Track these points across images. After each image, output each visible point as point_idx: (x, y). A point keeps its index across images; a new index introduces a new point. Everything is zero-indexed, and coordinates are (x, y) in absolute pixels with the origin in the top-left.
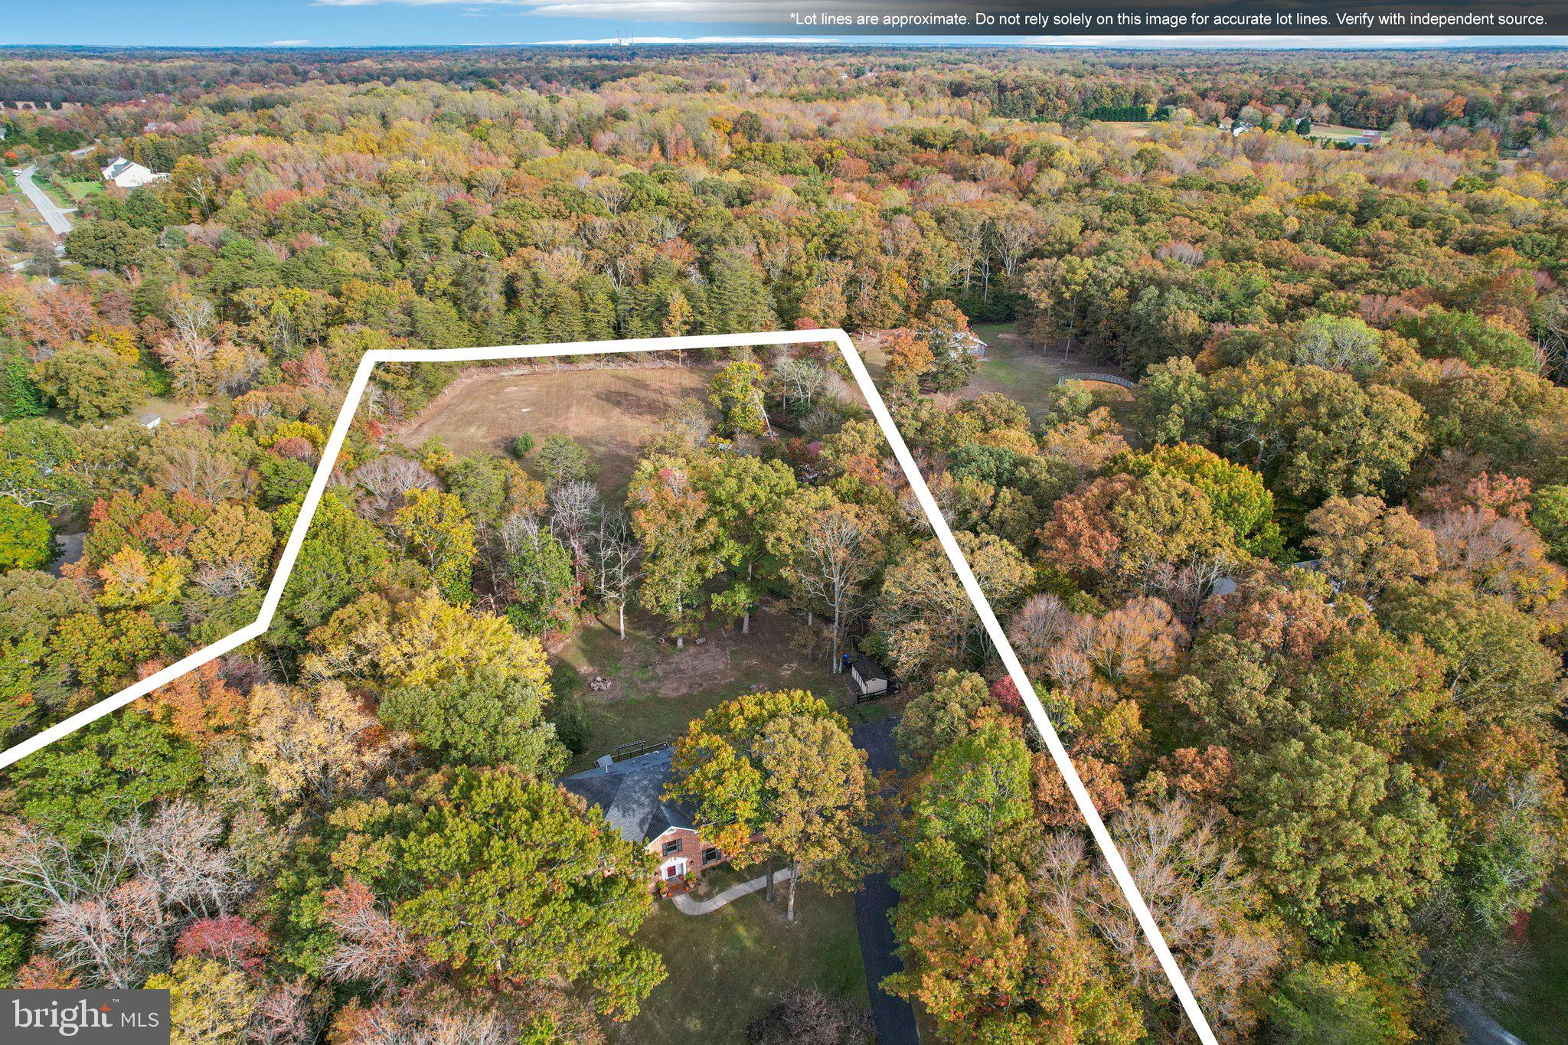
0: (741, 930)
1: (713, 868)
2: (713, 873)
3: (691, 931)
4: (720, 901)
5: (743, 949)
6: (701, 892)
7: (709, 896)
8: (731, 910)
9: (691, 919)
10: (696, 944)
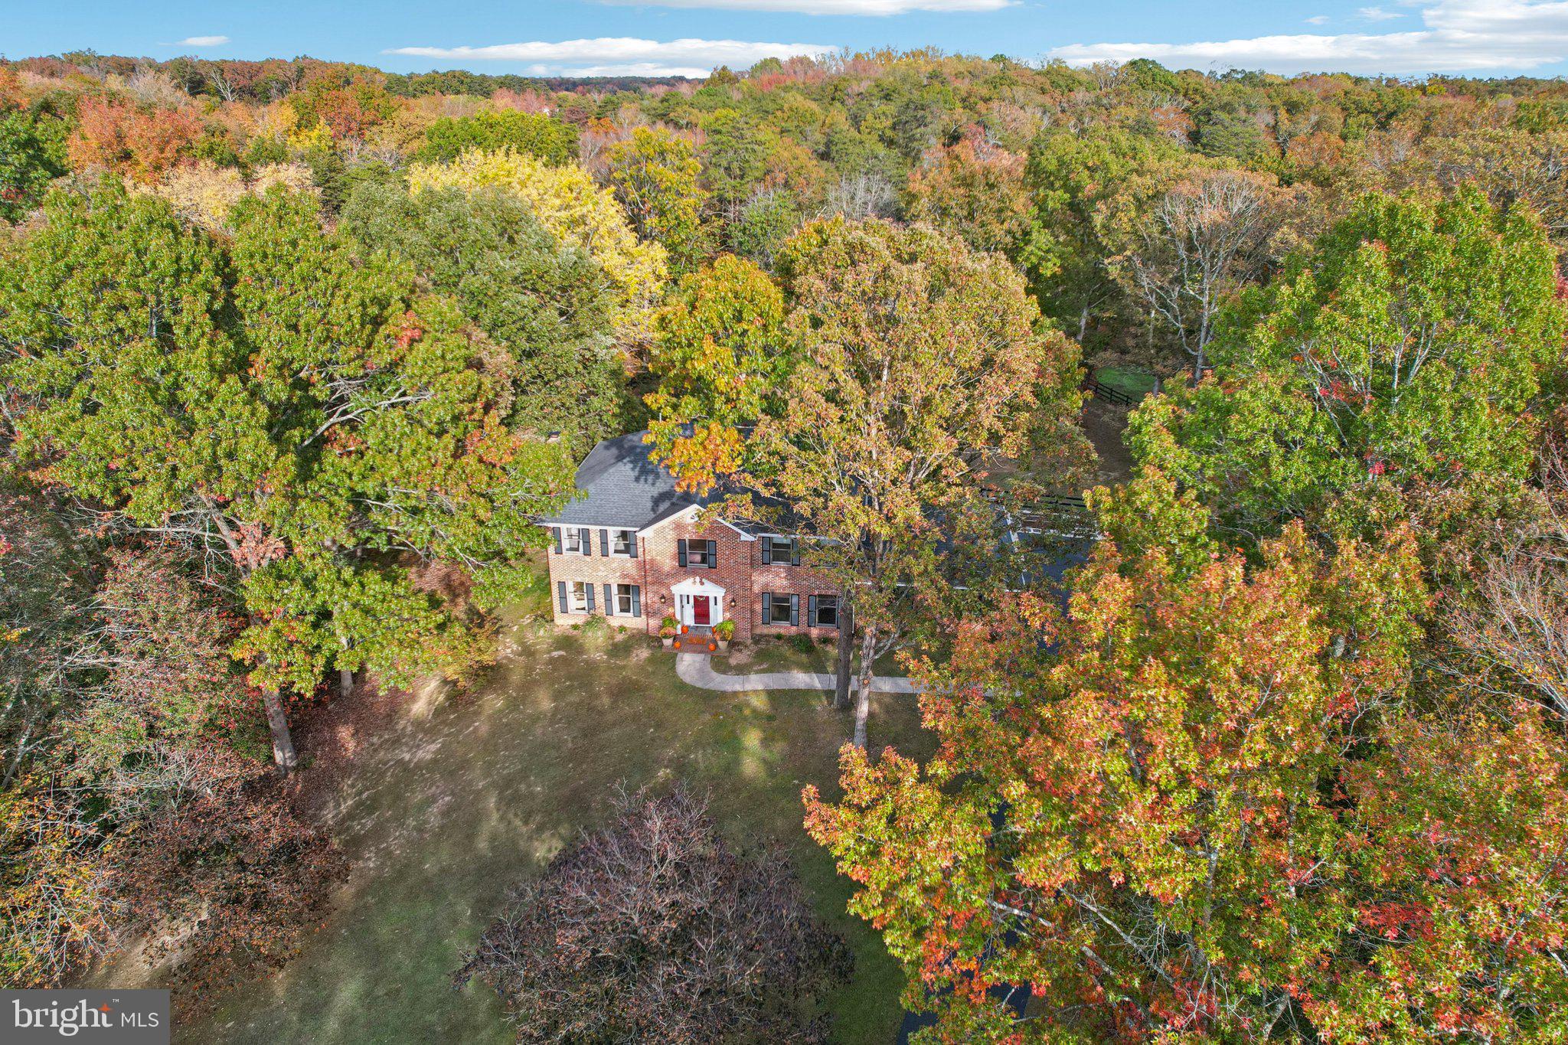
0: (752, 739)
1: (779, 637)
2: (774, 642)
3: (668, 705)
4: (754, 686)
5: (731, 767)
6: (733, 661)
7: (742, 670)
8: (759, 703)
9: (682, 687)
10: (659, 726)
